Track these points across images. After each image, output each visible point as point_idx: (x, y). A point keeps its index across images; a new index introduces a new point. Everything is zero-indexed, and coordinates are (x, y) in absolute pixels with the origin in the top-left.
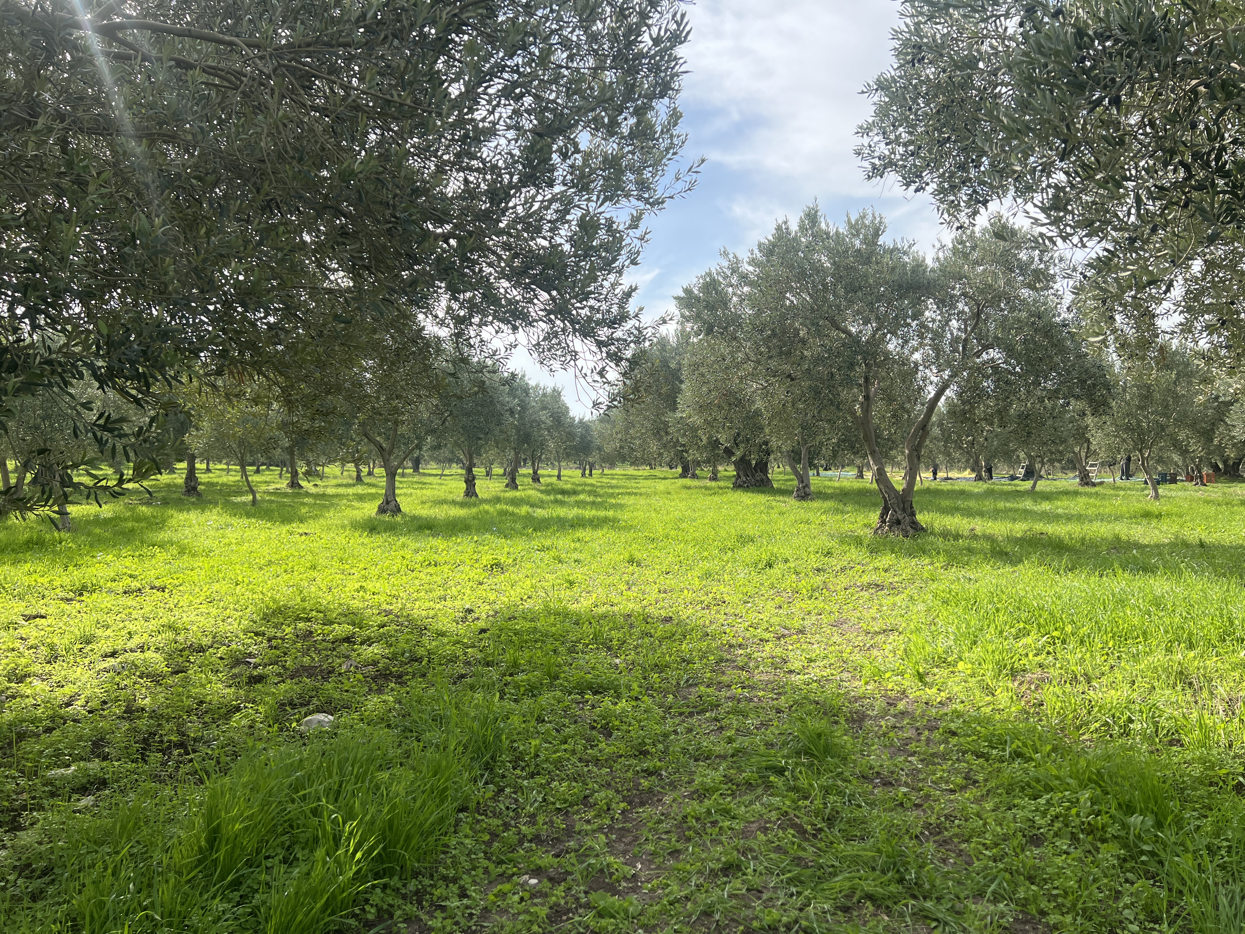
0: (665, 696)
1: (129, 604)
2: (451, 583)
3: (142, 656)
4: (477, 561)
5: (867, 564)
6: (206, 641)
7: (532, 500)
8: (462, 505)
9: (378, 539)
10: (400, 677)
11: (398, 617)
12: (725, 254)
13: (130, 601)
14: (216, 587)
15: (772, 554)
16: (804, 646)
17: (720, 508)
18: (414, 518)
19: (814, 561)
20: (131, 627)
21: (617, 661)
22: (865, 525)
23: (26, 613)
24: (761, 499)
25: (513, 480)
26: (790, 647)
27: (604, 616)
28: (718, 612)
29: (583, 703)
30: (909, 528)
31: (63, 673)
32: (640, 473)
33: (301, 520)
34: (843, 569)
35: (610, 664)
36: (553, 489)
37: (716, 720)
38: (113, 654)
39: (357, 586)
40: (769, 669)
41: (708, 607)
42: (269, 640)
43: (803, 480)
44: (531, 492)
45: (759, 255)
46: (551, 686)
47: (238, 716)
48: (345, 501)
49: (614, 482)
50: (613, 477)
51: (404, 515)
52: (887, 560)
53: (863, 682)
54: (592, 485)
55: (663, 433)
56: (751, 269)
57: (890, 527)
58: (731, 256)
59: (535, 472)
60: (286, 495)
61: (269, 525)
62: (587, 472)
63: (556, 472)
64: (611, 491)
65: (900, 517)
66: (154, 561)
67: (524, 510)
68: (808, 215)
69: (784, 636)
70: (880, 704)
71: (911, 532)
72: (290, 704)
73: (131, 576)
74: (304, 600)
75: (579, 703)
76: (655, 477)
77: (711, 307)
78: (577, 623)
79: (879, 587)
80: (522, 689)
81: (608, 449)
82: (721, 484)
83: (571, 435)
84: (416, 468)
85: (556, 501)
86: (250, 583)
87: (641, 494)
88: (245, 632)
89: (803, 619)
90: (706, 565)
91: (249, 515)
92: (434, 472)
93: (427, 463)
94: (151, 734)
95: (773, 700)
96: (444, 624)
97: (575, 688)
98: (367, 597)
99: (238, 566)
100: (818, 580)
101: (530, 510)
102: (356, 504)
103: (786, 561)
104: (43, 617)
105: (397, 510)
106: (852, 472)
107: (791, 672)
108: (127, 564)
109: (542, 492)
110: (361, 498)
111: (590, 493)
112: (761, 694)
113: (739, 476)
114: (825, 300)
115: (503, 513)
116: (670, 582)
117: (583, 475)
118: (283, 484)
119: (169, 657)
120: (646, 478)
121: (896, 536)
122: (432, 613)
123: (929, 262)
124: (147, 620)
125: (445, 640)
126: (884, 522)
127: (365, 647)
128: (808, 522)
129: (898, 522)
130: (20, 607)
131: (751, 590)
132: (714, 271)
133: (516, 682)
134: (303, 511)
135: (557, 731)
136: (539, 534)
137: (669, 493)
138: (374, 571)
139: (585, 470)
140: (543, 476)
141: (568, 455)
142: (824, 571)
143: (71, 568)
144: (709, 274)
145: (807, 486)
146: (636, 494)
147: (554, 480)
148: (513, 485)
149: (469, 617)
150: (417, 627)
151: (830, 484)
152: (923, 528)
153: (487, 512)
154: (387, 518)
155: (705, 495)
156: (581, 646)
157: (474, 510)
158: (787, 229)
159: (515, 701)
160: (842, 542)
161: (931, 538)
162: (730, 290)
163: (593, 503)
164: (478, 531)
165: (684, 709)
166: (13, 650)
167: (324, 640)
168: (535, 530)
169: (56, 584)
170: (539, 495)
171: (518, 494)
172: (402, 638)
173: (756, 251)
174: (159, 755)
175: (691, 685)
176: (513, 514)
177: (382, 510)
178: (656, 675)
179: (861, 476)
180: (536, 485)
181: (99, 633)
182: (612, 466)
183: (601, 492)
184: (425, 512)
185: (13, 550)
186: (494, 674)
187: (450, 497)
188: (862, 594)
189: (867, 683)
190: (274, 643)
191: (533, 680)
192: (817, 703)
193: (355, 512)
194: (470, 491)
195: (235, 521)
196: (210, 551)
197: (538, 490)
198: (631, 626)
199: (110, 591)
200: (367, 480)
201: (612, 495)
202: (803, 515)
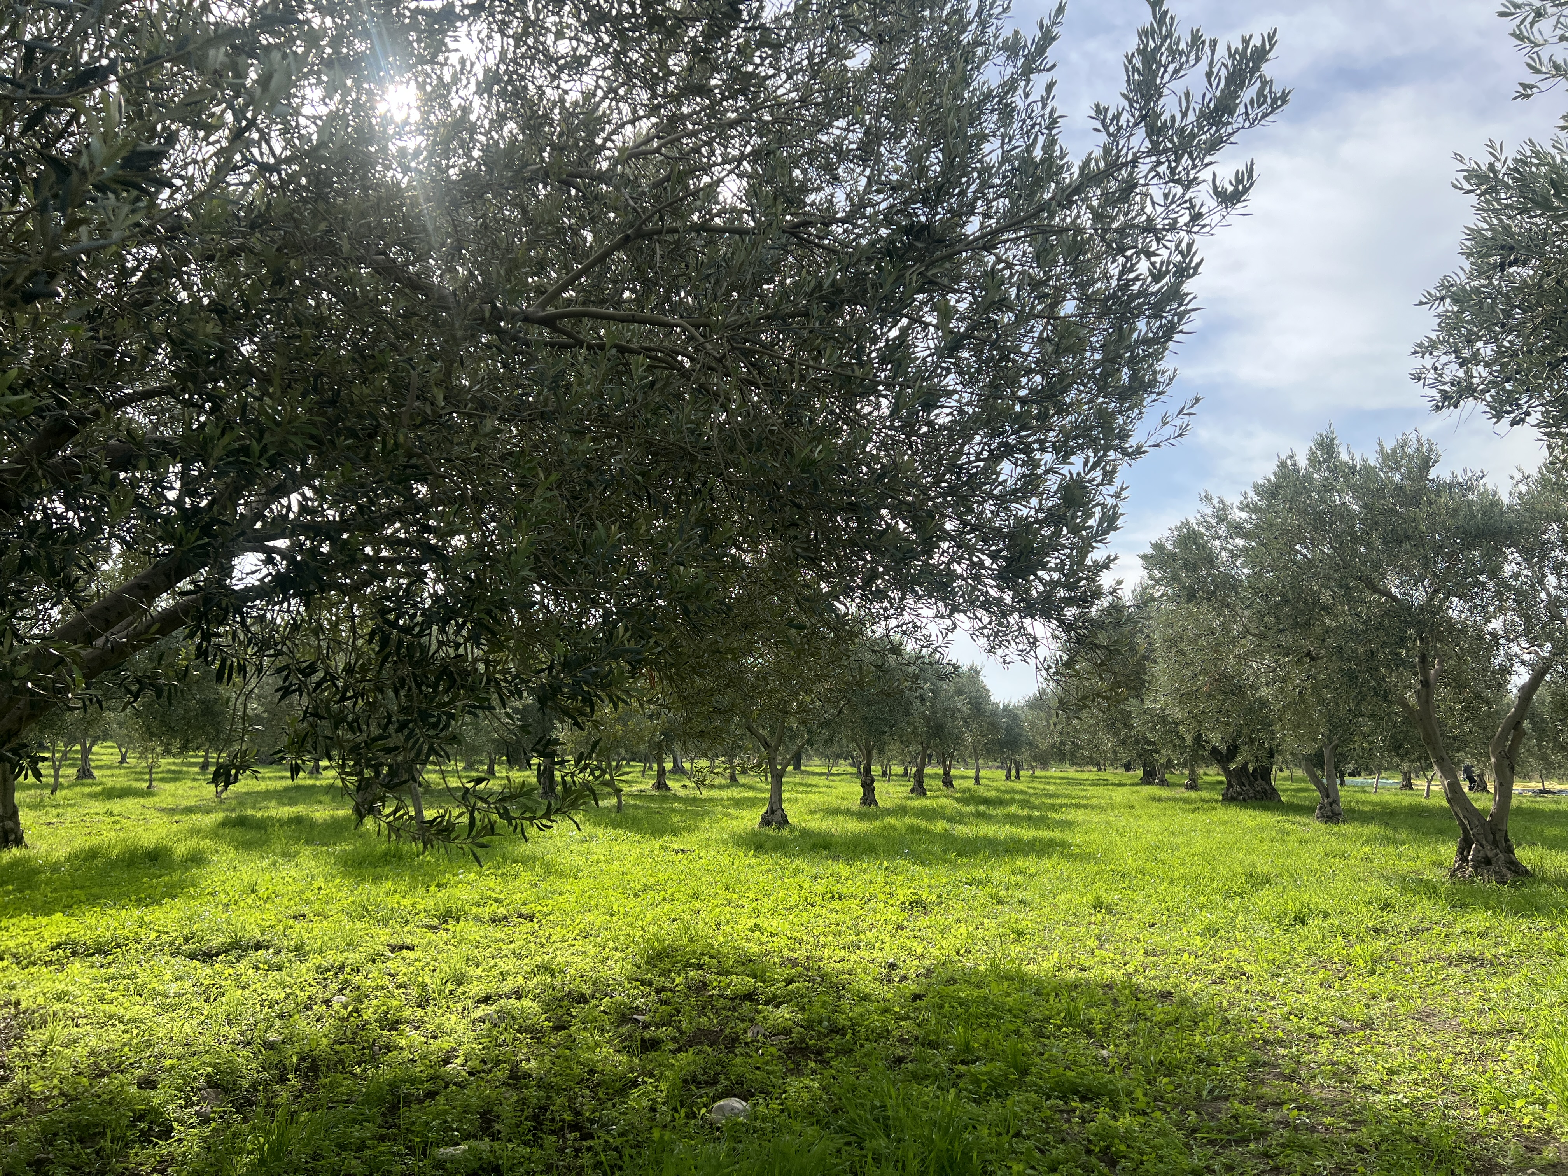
0: (1183, 1112)
1: (498, 935)
2: (863, 925)
3: (518, 1005)
4: (892, 895)
5: (1451, 924)
6: (587, 990)
7: (948, 812)
8: (860, 816)
9: (768, 861)
10: (819, 1053)
11: (808, 970)
12: (1207, 499)
13: (497, 933)
14: (590, 917)
15: (1302, 903)
16: (1378, 1049)
17: (1209, 831)
18: (806, 833)
19: (1368, 918)
20: (503, 965)
21: (1105, 1053)
22: (1434, 863)
23: (392, 942)
24: (1267, 818)
25: (920, 782)
26: (1357, 1050)
27: (1075, 986)
28: (1238, 989)
29: (1068, 1112)
30: (1505, 870)
31: (437, 1021)
32: (1085, 776)
33: (675, 832)
34: (1415, 932)
35: (1096, 1057)
36: (972, 797)
37: (1266, 1155)
38: (487, 1000)
39: (751, 922)
40: (1331, 1082)
41: (1221, 980)
42: (658, 991)
43: (1327, 792)
44: (944, 801)
45: (1256, 499)
46: (1020, 1084)
47: (635, 1093)
48: (720, 808)
49: (1051, 788)
50: (1047, 780)
51: (793, 829)
52: (1479, 920)
53: (1481, 1111)
54: (1022, 792)
55: (1120, 725)
56: (1244, 515)
57: (1475, 868)
58: (1215, 502)
59: (947, 774)
60: (651, 798)
61: (638, 837)
62: (1013, 773)
63: (972, 773)
64: (1049, 801)
65: (1490, 854)
66: (518, 882)
67: (940, 826)
68: (1321, 445)
69: (1343, 1031)
70: (1514, 1147)
71: (1510, 877)
72: (694, 1082)
73: (496, 900)
74: (691, 940)
75: (1061, 1112)
76: (1106, 783)
77: (1192, 567)
78: (1038, 993)
79: (1477, 961)
80: (984, 1086)
81: (1044, 745)
82: (1205, 794)
83: (994, 727)
84: (797, 767)
85: (978, 815)
86: (626, 914)
87: (1093, 808)
88: (630, 980)
89: (1367, 1006)
90: (1206, 916)
91: (616, 825)
92: (818, 770)
93: (809, 757)
94: (540, 1108)
95: (1348, 1131)
96: (866, 984)
97: (1053, 1089)
98: (764, 939)
99: (611, 892)
100: (1380, 945)
101: (948, 826)
102: (731, 811)
103: (1326, 916)
104: (411, 948)
105: (784, 821)
106: (1394, 780)
107: (1365, 1088)
108: (492, 885)
109: (959, 800)
110: (738, 803)
111: (1024, 803)
112: (1328, 1120)
113: (1230, 785)
114: (1355, 553)
115: (914, 830)
116: (1157, 939)
117: (1008, 777)
118: (648, 785)
119: (547, 1007)
120: (1095, 783)
121: (1486, 882)
122: (847, 966)
123: (1505, 499)
124: (519, 956)
125: (871, 1007)
126: (1464, 860)
127: (770, 1008)
128: (1344, 856)
129: (1488, 862)
130: (384, 935)
131: (1280, 958)
132: (1192, 521)
133: (972, 1075)
134: (675, 820)
135: (1042, 1151)
136: (965, 860)
137: (1132, 807)
138: (768, 904)
139: (1010, 770)
140: (956, 777)
141: (989, 751)
142: (1386, 932)
143: (433, 888)
144: (1186, 524)
145: (1336, 801)
146: (1085, 807)
147: (970, 783)
148: (919, 790)
149: (893, 974)
150: (833, 985)
151: (1363, 797)
152: (1527, 872)
153: (893, 827)
154: (771, 831)
155: (1184, 811)
156: (1051, 1028)
157: (876, 824)
158: (1295, 465)
159: (977, 1102)
160: (1405, 889)
161: (1544, 888)
162: (1217, 543)
163: (1029, 818)
164: (886, 853)
165: (1214, 1135)
166: (383, 988)
167: (721, 996)
168: (958, 855)
169: (420, 907)
170: (956, 805)
171: (928, 803)
172: (817, 1001)
173: (1252, 494)
174: (554, 1138)
175: (1217, 1098)
176: (927, 832)
177: (766, 821)
178: (1166, 1080)
179: (1409, 786)
180: (950, 791)
181: (471, 971)
182: (1045, 765)
183: (1037, 802)
184: (817, 824)
185: (370, 864)
186: (940, 1059)
187: (844, 805)
188: (1452, 970)
189: (1487, 1114)
190: (664, 995)
191: (996, 1073)
192: (1416, 1140)
193: (735, 823)
194: (868, 798)
195: (600, 832)
196: (579, 871)
197: (954, 799)
198: (1116, 1001)
199: (477, 918)
200: (742, 780)
201: (1053, 808)
202: (1334, 844)
